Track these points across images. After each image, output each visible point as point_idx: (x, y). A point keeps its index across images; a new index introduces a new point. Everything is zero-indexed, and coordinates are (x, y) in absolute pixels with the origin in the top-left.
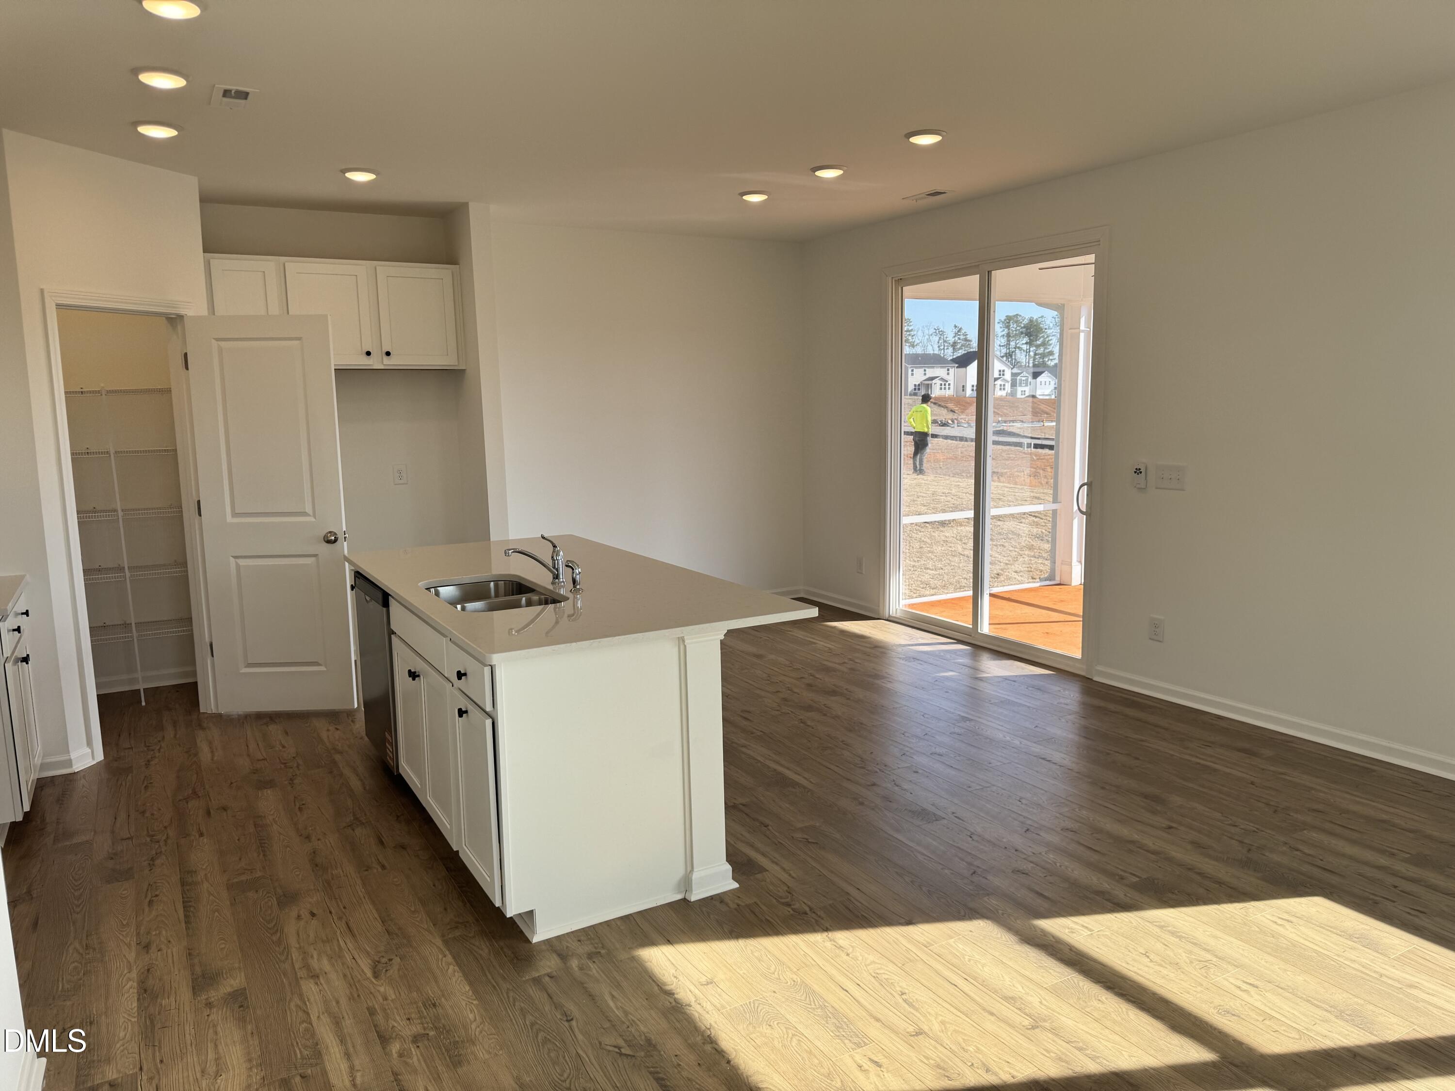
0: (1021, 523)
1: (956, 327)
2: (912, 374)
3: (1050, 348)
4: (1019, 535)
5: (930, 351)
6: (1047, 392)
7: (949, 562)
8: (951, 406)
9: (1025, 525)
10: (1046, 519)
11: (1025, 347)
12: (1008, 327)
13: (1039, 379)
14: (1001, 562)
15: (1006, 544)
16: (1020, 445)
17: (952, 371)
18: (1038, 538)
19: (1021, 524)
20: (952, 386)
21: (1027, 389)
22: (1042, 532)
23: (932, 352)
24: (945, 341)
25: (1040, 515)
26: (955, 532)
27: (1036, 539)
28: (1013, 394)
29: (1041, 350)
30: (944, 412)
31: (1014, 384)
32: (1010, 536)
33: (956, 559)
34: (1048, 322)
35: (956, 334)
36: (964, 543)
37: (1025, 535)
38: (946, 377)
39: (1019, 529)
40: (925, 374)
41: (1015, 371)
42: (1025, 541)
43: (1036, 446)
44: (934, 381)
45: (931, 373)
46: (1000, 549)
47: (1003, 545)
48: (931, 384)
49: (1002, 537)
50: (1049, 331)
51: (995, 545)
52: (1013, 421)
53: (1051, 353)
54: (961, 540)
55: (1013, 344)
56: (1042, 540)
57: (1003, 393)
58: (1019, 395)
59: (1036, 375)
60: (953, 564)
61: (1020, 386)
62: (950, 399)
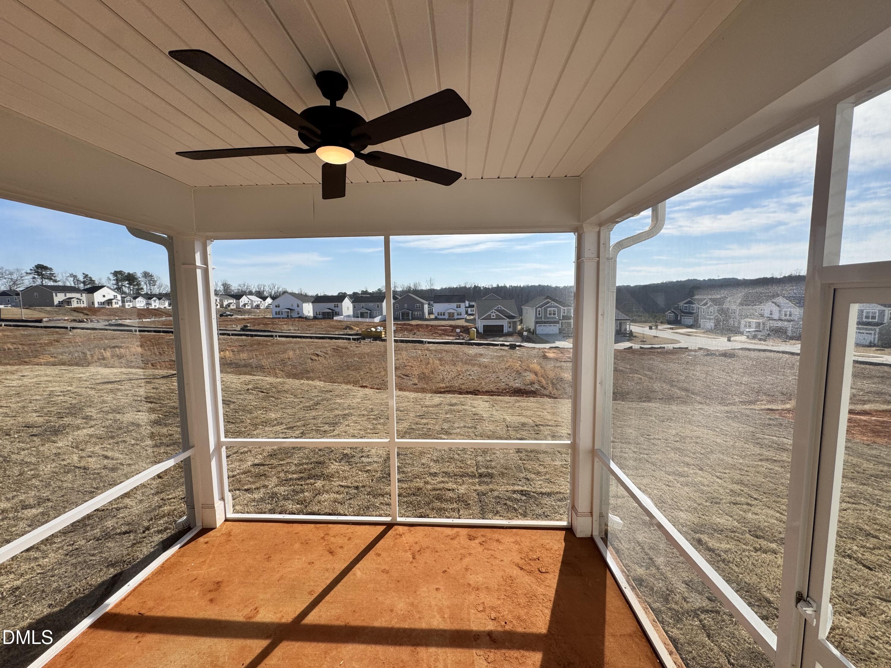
0: (139, 411)
1: (84, 274)
2: (56, 296)
3: (141, 286)
4: (139, 425)
5: (68, 284)
6: (142, 305)
7: (60, 483)
8: (86, 312)
9: (143, 413)
10: (161, 403)
11: (127, 285)
12: (116, 276)
13: (137, 300)
14: (123, 465)
15: (128, 439)
16: (131, 331)
17: (84, 295)
18: (156, 423)
19: (139, 413)
20: (85, 302)
21: (131, 304)
22: (159, 417)
23: (69, 285)
24: (77, 280)
25: (155, 401)
26: (70, 438)
27: (155, 425)
28: (123, 306)
29: (137, 287)
30: (82, 315)
31: (123, 302)
32: (131, 428)
33: (70, 476)
34: (138, 275)
35: (84, 278)
36: (81, 450)
37: (144, 424)
38: (81, 298)
39: (138, 418)
40: (66, 296)
41: (123, 296)
42: (146, 430)
43: (140, 331)
44: (72, 300)
45: (69, 295)
46: (122, 446)
47: (124, 441)
48: (71, 302)
49: (122, 431)
50: (139, 279)
51: (116, 443)
52: (125, 319)
53: (142, 289)
54: (77, 447)
55: (120, 284)
56: (160, 425)
57: (118, 306)
58: (127, 307)
59: (135, 298)
60: (65, 485)
61: (127, 302)
62: (84, 308)
